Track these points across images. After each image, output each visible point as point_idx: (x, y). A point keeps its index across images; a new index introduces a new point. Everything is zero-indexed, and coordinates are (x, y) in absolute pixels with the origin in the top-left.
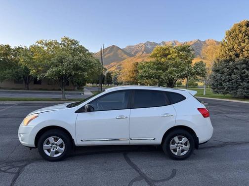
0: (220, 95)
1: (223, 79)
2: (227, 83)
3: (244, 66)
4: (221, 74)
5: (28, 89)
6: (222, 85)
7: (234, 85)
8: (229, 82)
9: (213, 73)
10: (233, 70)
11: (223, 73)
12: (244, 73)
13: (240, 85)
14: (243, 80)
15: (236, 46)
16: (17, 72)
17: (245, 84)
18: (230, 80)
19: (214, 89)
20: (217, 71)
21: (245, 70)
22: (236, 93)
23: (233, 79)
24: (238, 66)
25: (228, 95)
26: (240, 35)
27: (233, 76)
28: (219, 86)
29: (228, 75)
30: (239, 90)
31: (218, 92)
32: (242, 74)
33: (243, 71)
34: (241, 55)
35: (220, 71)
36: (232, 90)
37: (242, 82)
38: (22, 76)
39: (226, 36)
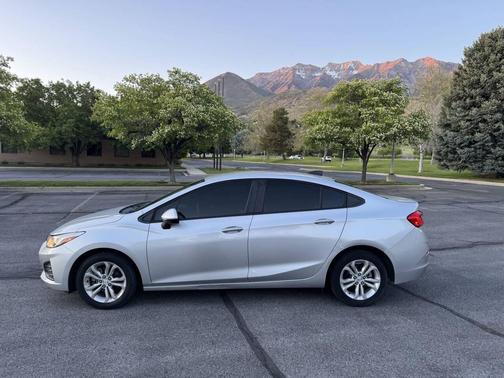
0: (451, 171)
1: (458, 142)
2: (466, 149)
3: (499, 116)
4: (454, 131)
5: (78, 166)
6: (455, 153)
7: (478, 151)
8: (469, 146)
9: (440, 131)
10: (477, 124)
11: (457, 130)
12: (498, 129)
13: (491, 153)
14: (496, 142)
15: (484, 77)
16: (60, 133)
17: (498, 151)
18: (471, 144)
19: (440, 160)
20: (447, 126)
21: (500, 124)
22: (481, 168)
23: (476, 142)
24: (487, 117)
25: (466, 171)
26: (493, 57)
27: (478, 135)
28: (450, 156)
29: (467, 134)
30: (488, 161)
31: (447, 167)
32: (495, 131)
33: (497, 125)
34: (493, 94)
35: (453, 126)
36: (475, 162)
37: (494, 146)
38: (69, 141)
39: (464, 57)
